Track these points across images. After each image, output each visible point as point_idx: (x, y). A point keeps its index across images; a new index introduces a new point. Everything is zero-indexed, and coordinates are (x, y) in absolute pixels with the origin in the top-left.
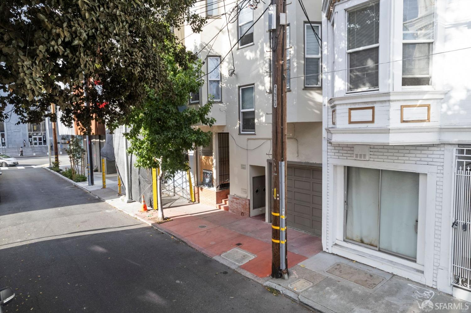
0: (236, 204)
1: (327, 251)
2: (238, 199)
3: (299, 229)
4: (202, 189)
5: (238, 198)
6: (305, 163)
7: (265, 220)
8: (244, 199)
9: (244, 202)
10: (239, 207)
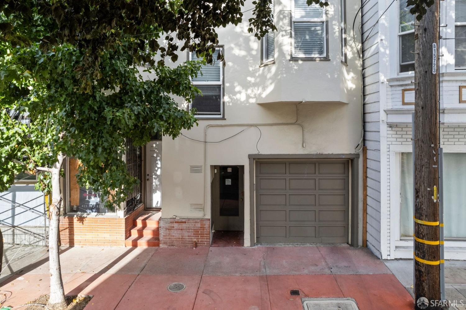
0: (180, 232)
1: (389, 258)
2: (185, 222)
3: (299, 244)
4: (81, 219)
5: (184, 220)
6: (317, 154)
7: (242, 244)
8: (199, 221)
9: (199, 225)
10: (186, 234)
